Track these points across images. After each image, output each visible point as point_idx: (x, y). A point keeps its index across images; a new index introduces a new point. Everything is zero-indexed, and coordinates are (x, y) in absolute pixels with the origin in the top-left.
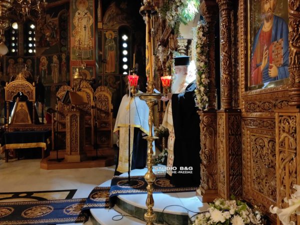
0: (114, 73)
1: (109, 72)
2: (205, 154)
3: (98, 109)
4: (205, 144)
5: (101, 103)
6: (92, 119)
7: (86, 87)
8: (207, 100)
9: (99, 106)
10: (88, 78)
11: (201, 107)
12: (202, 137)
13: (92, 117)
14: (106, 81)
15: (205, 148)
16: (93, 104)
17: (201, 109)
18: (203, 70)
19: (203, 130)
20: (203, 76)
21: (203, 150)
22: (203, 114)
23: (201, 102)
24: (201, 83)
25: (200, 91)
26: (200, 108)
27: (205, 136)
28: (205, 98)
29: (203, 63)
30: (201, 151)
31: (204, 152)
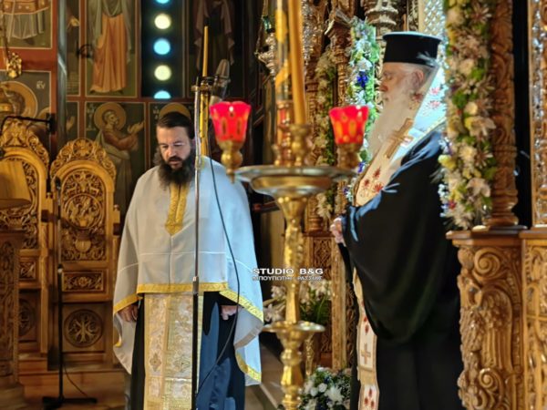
0: (121, 92)
1: (105, 90)
2: (480, 387)
3: (66, 225)
4: (478, 352)
5: (77, 201)
6: (42, 261)
7: (22, 145)
8: (488, 194)
9: (69, 211)
10: (29, 111)
11: (466, 219)
12: (468, 327)
13: (44, 253)
14: (91, 121)
15: (480, 367)
16: (44, 203)
17: (464, 224)
18: (472, 88)
19: (473, 300)
20: (473, 108)
21: (473, 374)
22: (470, 242)
23: (464, 201)
24: (463, 134)
25: (458, 162)
26: (458, 221)
27: (480, 321)
28: (480, 185)
29: (470, 63)
30: (462, 376)
31: (476, 381)
